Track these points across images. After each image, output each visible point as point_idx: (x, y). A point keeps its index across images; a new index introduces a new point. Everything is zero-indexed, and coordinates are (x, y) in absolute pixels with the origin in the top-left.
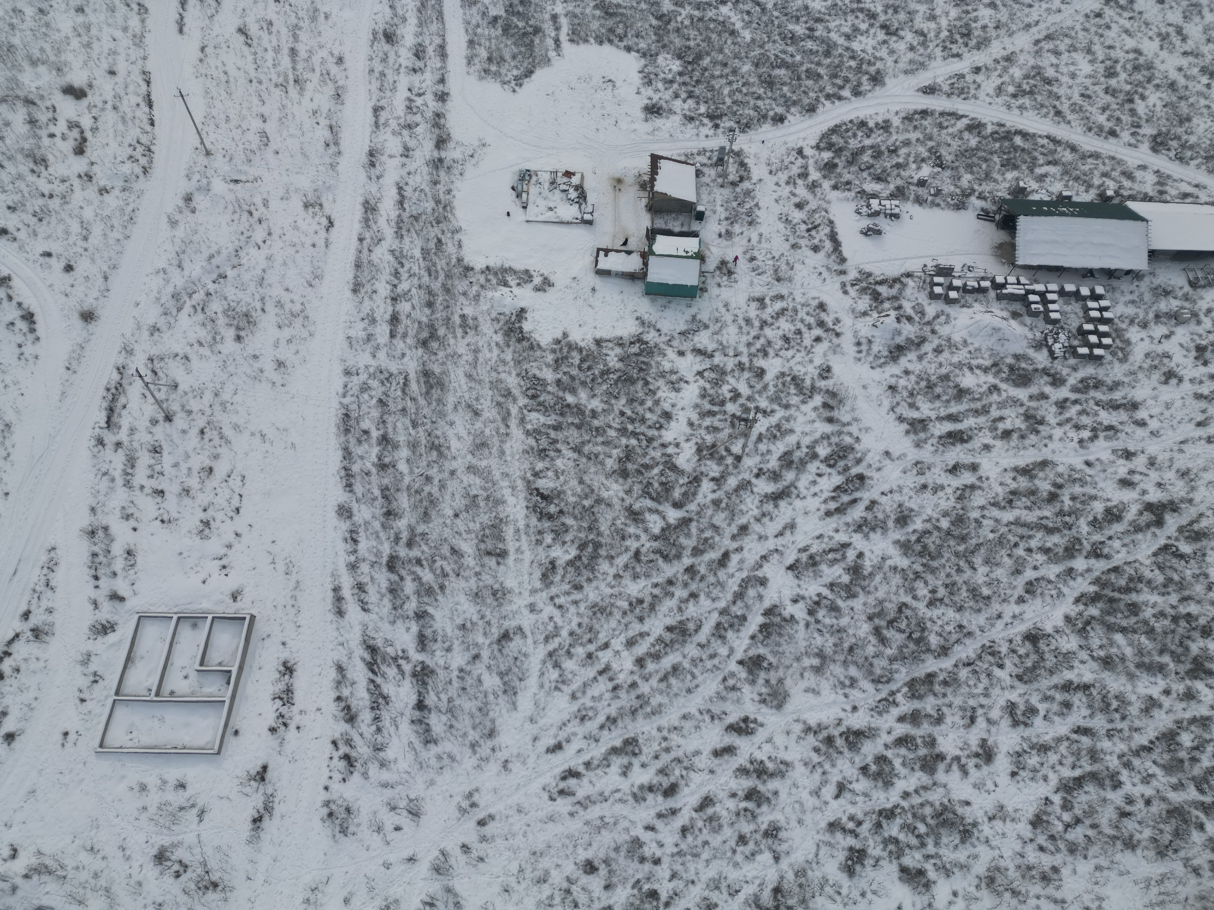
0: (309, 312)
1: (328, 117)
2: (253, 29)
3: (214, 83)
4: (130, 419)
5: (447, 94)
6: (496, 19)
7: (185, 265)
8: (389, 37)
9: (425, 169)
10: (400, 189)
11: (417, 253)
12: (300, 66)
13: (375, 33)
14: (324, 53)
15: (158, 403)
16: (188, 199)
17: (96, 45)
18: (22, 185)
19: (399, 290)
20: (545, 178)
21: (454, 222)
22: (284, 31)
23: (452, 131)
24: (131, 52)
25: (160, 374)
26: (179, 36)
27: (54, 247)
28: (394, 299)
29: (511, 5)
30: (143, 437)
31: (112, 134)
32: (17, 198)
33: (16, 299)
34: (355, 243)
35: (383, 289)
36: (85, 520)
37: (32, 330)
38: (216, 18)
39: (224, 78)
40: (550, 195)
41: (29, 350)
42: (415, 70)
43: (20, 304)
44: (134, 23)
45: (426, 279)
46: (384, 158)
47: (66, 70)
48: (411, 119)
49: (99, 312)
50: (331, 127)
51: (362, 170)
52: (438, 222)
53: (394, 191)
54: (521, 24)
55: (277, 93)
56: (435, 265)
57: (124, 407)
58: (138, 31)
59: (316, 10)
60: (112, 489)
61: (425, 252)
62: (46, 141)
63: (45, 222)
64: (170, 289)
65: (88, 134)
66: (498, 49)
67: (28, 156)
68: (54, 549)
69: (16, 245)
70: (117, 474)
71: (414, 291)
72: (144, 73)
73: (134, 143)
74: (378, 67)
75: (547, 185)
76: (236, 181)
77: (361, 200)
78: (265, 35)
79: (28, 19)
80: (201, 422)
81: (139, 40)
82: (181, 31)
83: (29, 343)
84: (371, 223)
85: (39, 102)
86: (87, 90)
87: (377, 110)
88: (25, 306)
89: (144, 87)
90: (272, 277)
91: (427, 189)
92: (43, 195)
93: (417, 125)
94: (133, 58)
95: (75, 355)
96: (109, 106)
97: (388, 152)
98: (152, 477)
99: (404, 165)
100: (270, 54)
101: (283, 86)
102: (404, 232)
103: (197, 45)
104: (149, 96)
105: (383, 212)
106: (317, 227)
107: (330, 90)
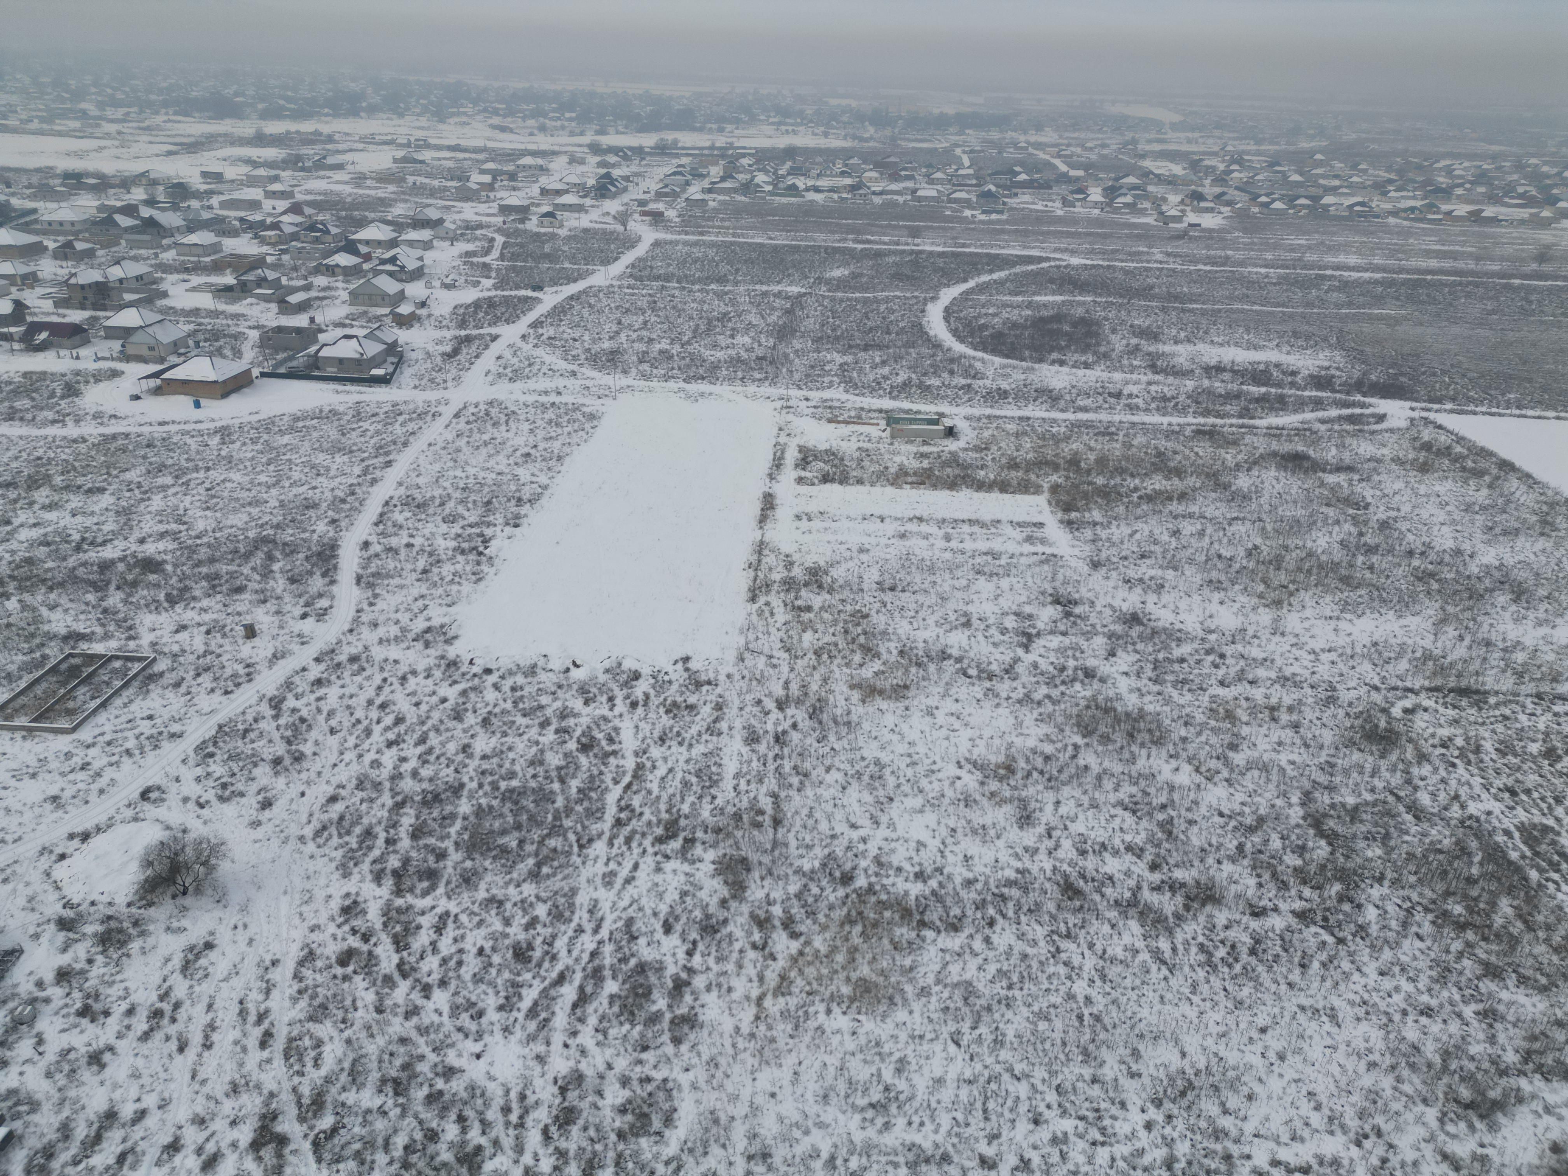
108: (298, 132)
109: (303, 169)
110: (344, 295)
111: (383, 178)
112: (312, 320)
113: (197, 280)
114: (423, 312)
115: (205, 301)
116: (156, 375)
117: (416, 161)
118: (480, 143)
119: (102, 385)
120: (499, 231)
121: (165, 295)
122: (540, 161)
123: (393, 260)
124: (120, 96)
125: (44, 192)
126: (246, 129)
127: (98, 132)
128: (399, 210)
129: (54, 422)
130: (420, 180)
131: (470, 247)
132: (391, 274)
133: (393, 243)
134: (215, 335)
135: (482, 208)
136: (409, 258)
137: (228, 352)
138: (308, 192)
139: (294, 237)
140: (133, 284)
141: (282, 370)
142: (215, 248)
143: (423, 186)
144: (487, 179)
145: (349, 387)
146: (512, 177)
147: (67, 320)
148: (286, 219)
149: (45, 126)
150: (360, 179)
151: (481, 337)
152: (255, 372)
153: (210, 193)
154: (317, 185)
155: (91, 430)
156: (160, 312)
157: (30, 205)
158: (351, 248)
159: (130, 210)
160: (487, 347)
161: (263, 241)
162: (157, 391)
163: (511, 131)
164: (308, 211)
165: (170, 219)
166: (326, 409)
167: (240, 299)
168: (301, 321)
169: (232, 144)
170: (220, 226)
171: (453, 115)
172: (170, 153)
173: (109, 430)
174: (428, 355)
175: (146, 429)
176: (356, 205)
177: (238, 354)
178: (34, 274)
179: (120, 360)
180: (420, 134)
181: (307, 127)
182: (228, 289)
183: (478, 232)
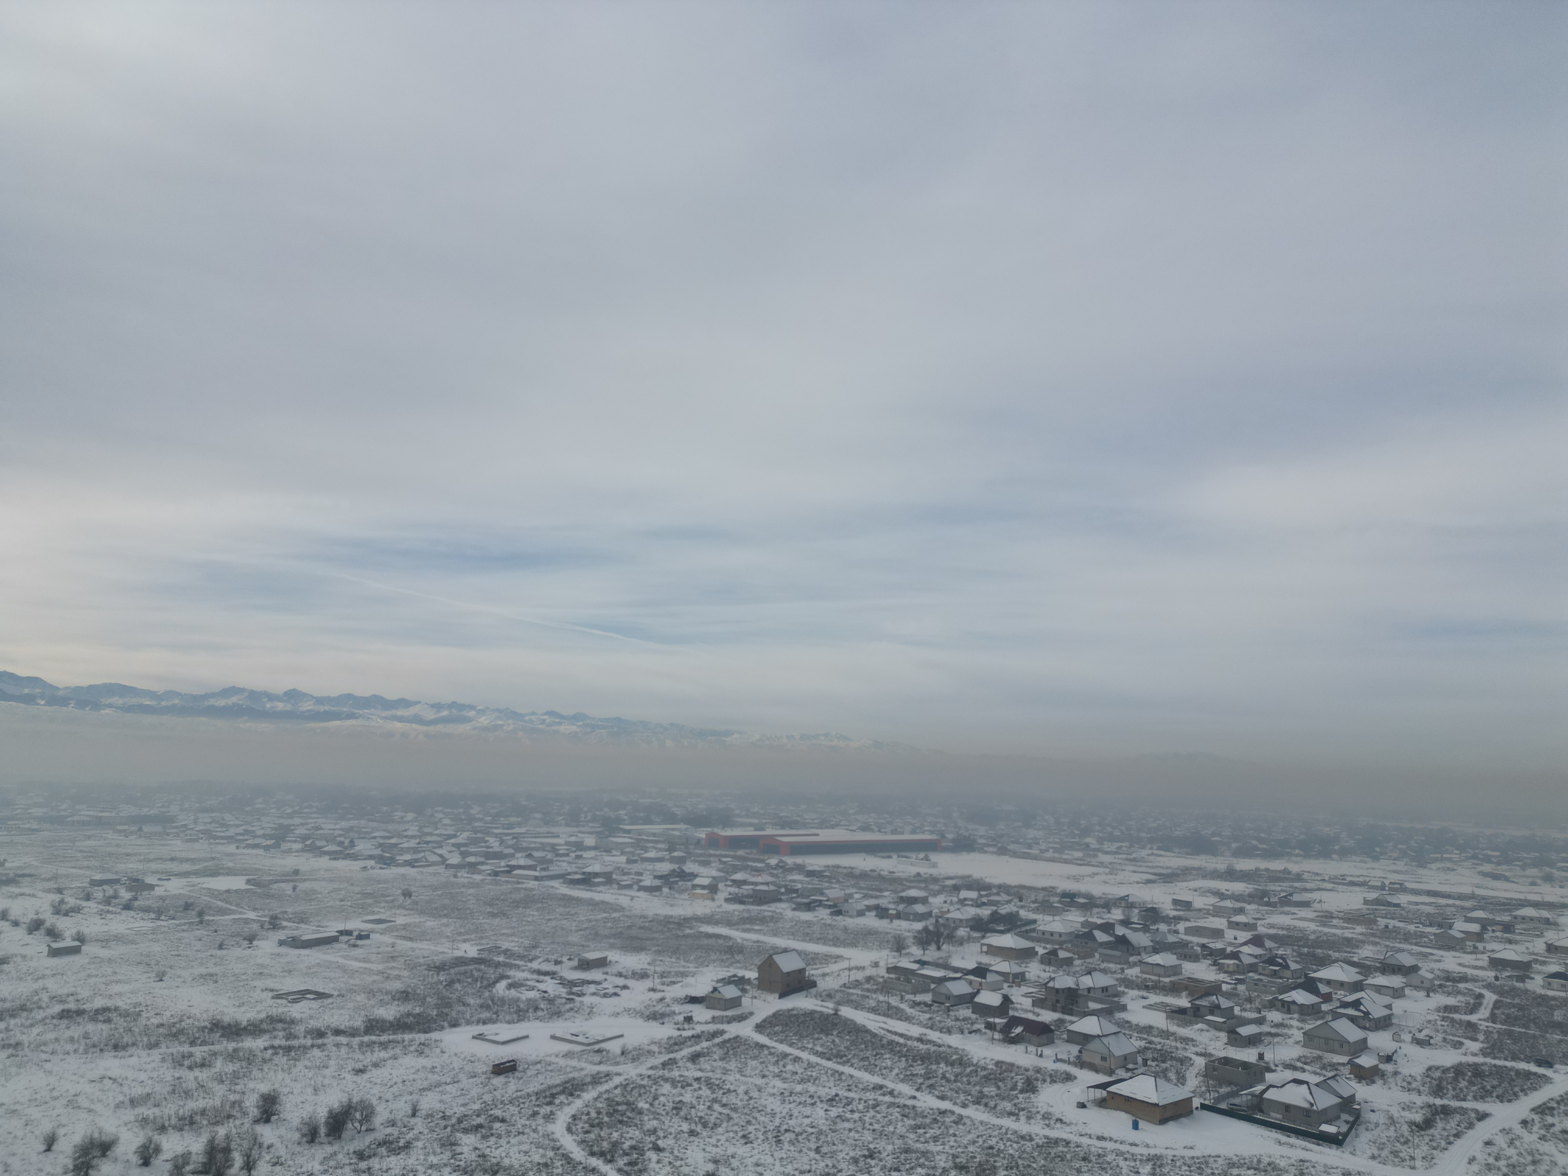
108: (1267, 870)
109: (1268, 904)
110: (1298, 1035)
111: (1352, 918)
112: (1261, 1056)
113: (1154, 998)
114: (1388, 1068)
115: (1158, 1020)
116: (1103, 1086)
117: (1390, 904)
118: (1467, 890)
119: (1056, 1086)
120: (1489, 986)
121: (1124, 1008)
122: (1545, 914)
123: (1356, 1004)
124: (1117, 833)
125: (1045, 907)
126: (1220, 863)
127: (1094, 861)
128: (1367, 952)
129: (1010, 1114)
130: (1392, 923)
131: (1451, 1001)
132: (1353, 1019)
133: (1358, 986)
134: (1163, 1056)
135: (1468, 959)
136: (1376, 1007)
137: (1172, 1076)
138: (1272, 926)
139: (1252, 968)
140: (1099, 995)
141: (1223, 1106)
142: (1175, 970)
143: (1396, 930)
144: (1475, 928)
145: (1293, 1140)
146: (1508, 928)
147: (1039, 1019)
148: (1246, 949)
149: (1056, 855)
150: (1326, 917)
151: (1463, 1111)
152: (1196, 1102)
153: (1178, 919)
154: (1282, 920)
155: (1038, 1129)
156: (1117, 1024)
157: (1032, 916)
158: (1310, 986)
159: (1107, 928)
160: (1471, 1126)
161: (1221, 969)
162: (1102, 1103)
163: (1507, 879)
164: (1269, 944)
165: (1140, 939)
166: (1266, 1160)
167: (1191, 1023)
168: (1249, 1055)
169: (1204, 877)
170: (1183, 951)
171: (1436, 860)
172: (1149, 881)
173: (1054, 1134)
174: (1392, 1121)
175: (1085, 1141)
176: (1319, 943)
177: (1181, 1080)
178: (1023, 974)
179: (1075, 1064)
180: (1396, 878)
181: (1277, 865)
182: (1182, 1011)
183: (1462, 986)
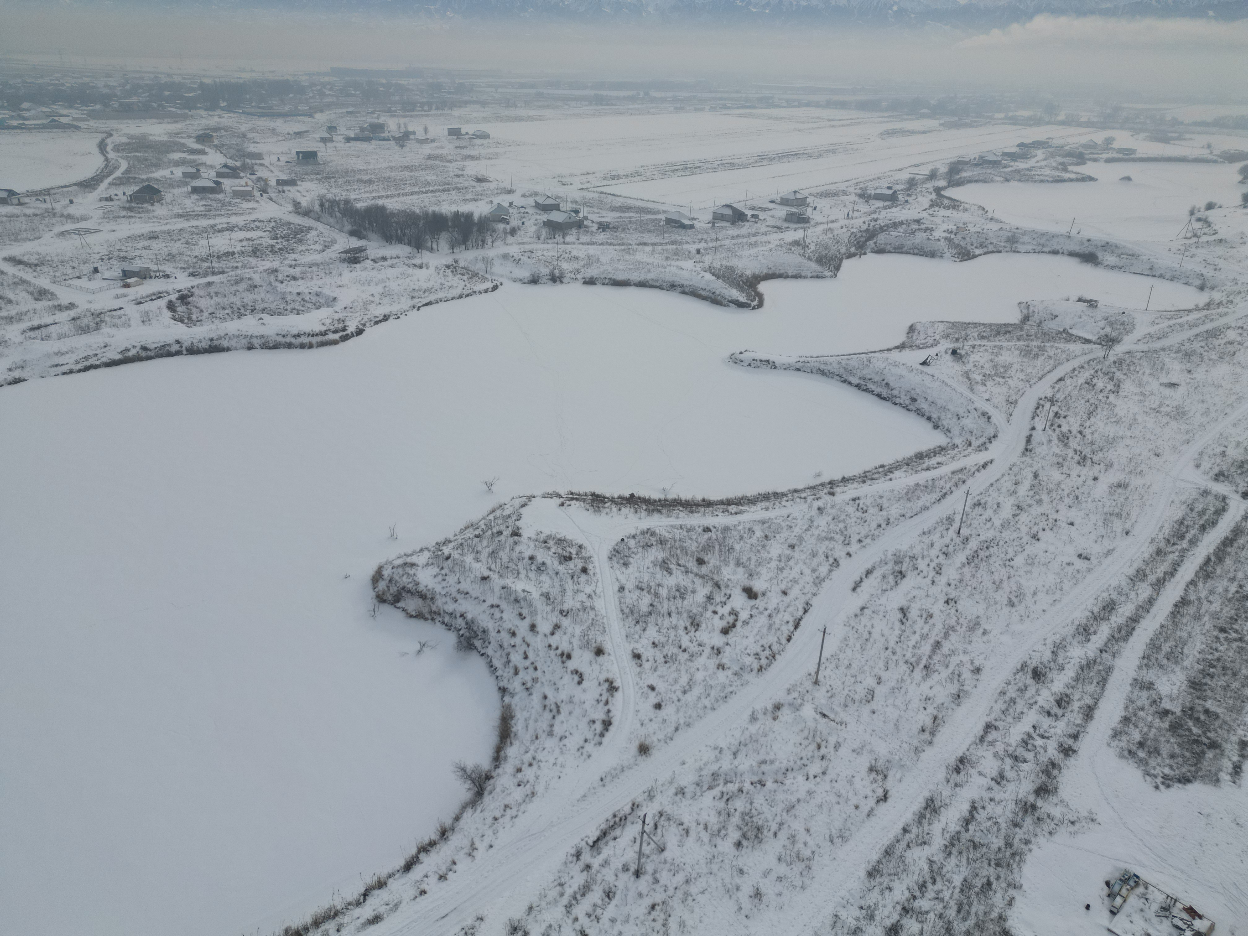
0: (814, 864)
1: (938, 708)
2: (914, 613)
3: (856, 636)
4: (611, 853)
5: (1075, 751)
6: (1166, 712)
7: (740, 756)
8: (1037, 675)
9: (1011, 806)
10: (974, 808)
11: (957, 881)
12: (936, 658)
13: (1024, 666)
14: (965, 659)
15: (640, 854)
16: (778, 707)
17: (786, 572)
18: (672, 633)
19: (917, 904)
20: (1158, 899)
21: (1016, 875)
22: (939, 626)
23: (1061, 787)
24: (808, 586)
25: (659, 831)
26: (850, 592)
27: (661, 686)
28: (905, 910)
29: (1191, 709)
30: (608, 875)
31: (755, 632)
32: (663, 639)
33: (609, 706)
34: (897, 829)
35: (900, 892)
36: (517, 912)
37: (602, 735)
38: (887, 593)
39: (866, 635)
40: (1155, 920)
41: (589, 747)
42: (1049, 714)
43: (609, 711)
44: (824, 570)
45: (951, 913)
46: (972, 771)
47: (755, 577)
48: (1021, 752)
49: (654, 752)
50: (935, 718)
51: (944, 769)
52: (998, 865)
53: (966, 807)
54: (1195, 730)
55: (904, 667)
56: (970, 904)
57: (615, 839)
58: (822, 576)
59: (978, 624)
60: (556, 901)
61: (966, 885)
62: (709, 614)
63: (667, 665)
64: (714, 767)
65: (739, 624)
66: (1156, 740)
67: (690, 617)
68: (482, 919)
69: (638, 669)
70: (569, 891)
71: (931, 916)
72: (807, 604)
73: (767, 646)
74: (1012, 692)
75: (1155, 907)
76: (824, 716)
77: (927, 794)
78: (920, 622)
79: (755, 538)
80: (658, 897)
81: (819, 581)
82: (854, 589)
83: (593, 743)
84: (925, 822)
85: (723, 588)
86: (759, 596)
87: (989, 727)
88: (611, 714)
89: (801, 613)
90: (802, 811)
91: (1003, 826)
92: (680, 647)
93: (1025, 761)
94: (806, 591)
95: (614, 773)
96: (766, 613)
97: (981, 768)
98: (589, 915)
99: (990, 789)
100: (917, 637)
101: (912, 667)
102: (955, 851)
103: (860, 603)
104: (800, 620)
105: (943, 819)
106: (870, 794)
107: (953, 688)
